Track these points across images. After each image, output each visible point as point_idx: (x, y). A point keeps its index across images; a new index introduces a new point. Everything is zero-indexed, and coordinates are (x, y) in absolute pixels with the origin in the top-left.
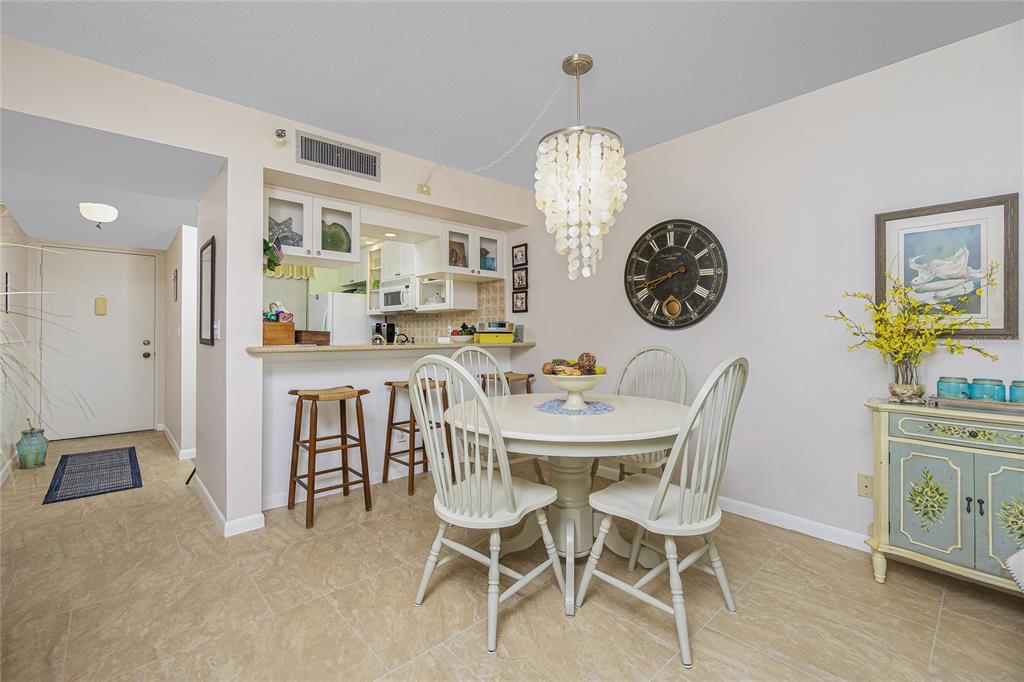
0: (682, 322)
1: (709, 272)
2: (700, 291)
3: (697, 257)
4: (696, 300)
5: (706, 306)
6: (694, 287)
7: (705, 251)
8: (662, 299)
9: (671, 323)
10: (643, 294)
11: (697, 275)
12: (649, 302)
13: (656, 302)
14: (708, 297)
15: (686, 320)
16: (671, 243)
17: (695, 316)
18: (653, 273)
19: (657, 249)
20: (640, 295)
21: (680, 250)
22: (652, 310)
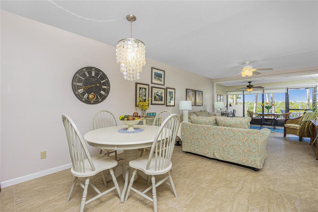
0: (96, 102)
1: (105, 87)
2: (102, 92)
3: (102, 82)
4: (101, 95)
5: (104, 97)
6: (101, 91)
7: (104, 81)
8: (89, 93)
9: (92, 102)
10: (81, 91)
11: (102, 87)
12: (83, 94)
13: (86, 94)
14: (105, 95)
15: (97, 101)
16: (93, 75)
17: (100, 100)
18: (86, 84)
19: (88, 75)
20: (79, 91)
21: (97, 78)
22: (85, 97)
